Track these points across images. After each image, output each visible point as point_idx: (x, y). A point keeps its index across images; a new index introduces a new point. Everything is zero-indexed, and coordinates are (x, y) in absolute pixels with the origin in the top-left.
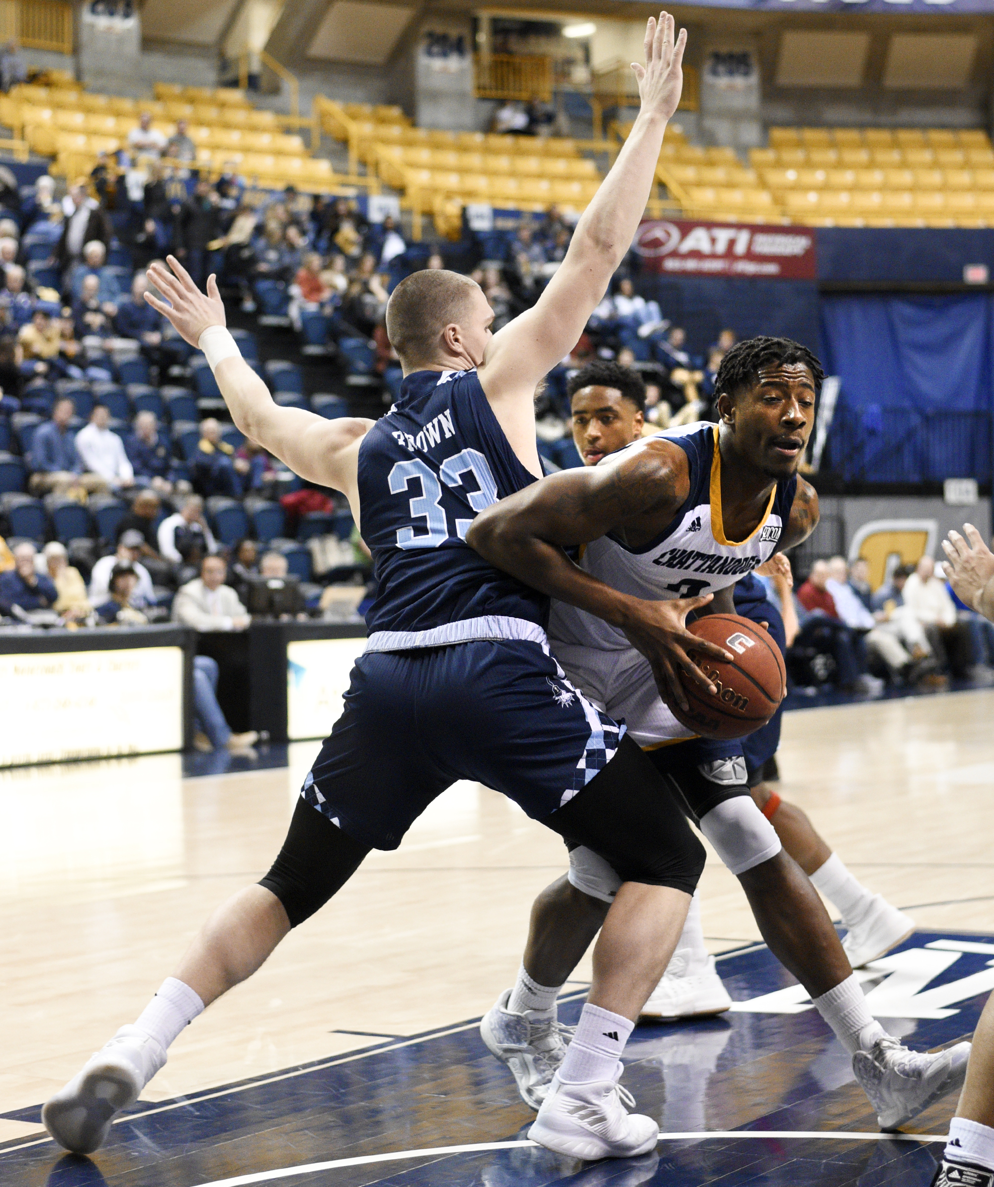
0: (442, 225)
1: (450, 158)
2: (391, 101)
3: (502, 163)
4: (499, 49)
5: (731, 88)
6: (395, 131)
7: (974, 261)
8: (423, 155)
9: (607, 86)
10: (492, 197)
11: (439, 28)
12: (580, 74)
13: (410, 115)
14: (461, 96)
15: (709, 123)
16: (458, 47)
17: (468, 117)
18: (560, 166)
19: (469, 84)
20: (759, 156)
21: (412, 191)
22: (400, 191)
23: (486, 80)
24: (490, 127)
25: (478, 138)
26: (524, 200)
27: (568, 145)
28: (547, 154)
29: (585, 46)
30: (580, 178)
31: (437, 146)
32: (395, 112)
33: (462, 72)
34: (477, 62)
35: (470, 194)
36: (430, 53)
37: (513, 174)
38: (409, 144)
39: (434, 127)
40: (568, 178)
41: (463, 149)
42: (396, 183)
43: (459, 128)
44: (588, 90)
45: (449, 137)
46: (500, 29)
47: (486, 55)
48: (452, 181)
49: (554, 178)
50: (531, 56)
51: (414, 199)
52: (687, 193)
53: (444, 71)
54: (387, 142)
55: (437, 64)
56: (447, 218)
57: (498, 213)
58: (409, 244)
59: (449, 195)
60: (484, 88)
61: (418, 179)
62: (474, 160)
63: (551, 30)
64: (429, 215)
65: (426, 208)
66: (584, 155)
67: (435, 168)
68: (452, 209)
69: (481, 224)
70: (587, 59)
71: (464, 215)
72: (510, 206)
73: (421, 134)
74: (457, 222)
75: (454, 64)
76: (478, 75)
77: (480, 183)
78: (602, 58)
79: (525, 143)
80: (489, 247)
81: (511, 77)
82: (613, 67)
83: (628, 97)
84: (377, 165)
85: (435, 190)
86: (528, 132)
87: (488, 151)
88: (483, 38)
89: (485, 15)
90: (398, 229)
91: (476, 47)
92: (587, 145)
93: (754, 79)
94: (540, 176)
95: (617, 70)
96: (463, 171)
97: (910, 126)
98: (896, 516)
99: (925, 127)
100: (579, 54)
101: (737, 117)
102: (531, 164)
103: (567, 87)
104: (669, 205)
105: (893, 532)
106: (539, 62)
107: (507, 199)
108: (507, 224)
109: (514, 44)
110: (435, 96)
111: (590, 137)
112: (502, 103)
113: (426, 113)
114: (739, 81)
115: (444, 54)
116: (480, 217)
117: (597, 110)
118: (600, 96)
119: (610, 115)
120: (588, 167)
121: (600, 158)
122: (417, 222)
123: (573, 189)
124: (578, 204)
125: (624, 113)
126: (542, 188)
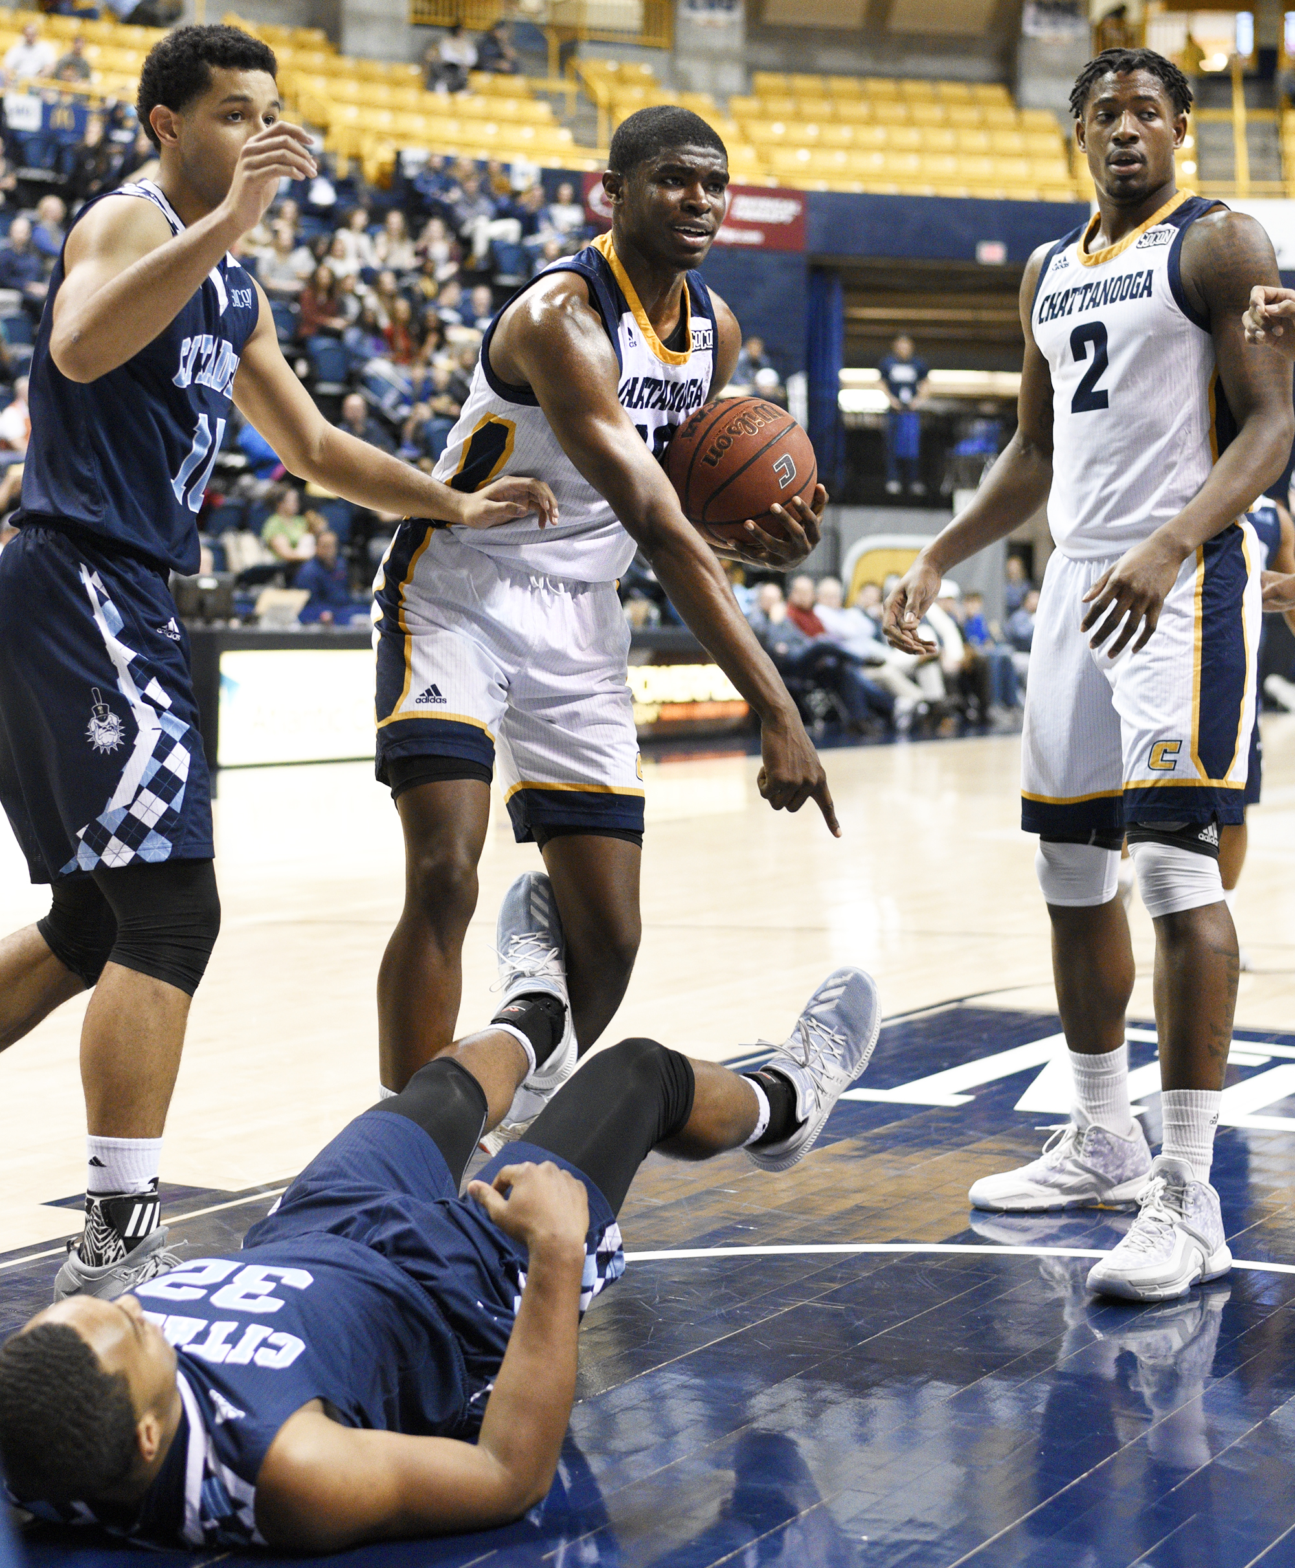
0: (368, 171)
1: (381, 93)
2: (312, 24)
5: (711, 24)
6: (318, 59)
7: (990, 238)
8: (350, 88)
9: (566, 16)
10: (430, 141)
13: (334, 39)
14: (394, 20)
15: (683, 64)
17: (400, 46)
18: (509, 107)
19: (403, 7)
20: (741, 105)
21: (335, 130)
22: (324, 129)
26: (467, 145)
27: (518, 83)
28: (496, 93)
30: (533, 123)
31: (365, 79)
32: (317, 36)
35: (404, 136)
37: (453, 115)
38: (333, 74)
39: (361, 56)
40: (519, 122)
41: (396, 83)
42: (318, 120)
43: (392, 58)
44: (543, 19)
45: (380, 68)
48: (383, 120)
49: (501, 121)
51: (339, 140)
54: (307, 71)
56: (378, 164)
59: (381, 137)
60: (422, 13)
61: (343, 117)
62: (409, 96)
64: (357, 159)
65: (354, 151)
66: (537, 96)
67: (364, 104)
68: (384, 153)
69: (413, 170)
71: (398, 162)
73: (347, 63)
74: (389, 168)
77: (415, 124)
83: (589, 29)
84: (296, 97)
85: (363, 130)
92: (541, 84)
93: (738, 14)
94: (487, 118)
96: (396, 109)
97: (917, 77)
98: (897, 530)
99: (934, 79)
101: (715, 58)
102: (475, 104)
103: (517, 15)
105: (894, 550)
107: (447, 143)
110: (365, 19)
111: (544, 75)
113: (353, 38)
114: (721, 16)
116: (414, 163)
117: (554, 44)
118: (559, 29)
119: (568, 51)
120: (542, 110)
121: (554, 99)
122: (342, 168)
123: (526, 134)
124: (530, 153)
125: (585, 49)
126: (488, 132)
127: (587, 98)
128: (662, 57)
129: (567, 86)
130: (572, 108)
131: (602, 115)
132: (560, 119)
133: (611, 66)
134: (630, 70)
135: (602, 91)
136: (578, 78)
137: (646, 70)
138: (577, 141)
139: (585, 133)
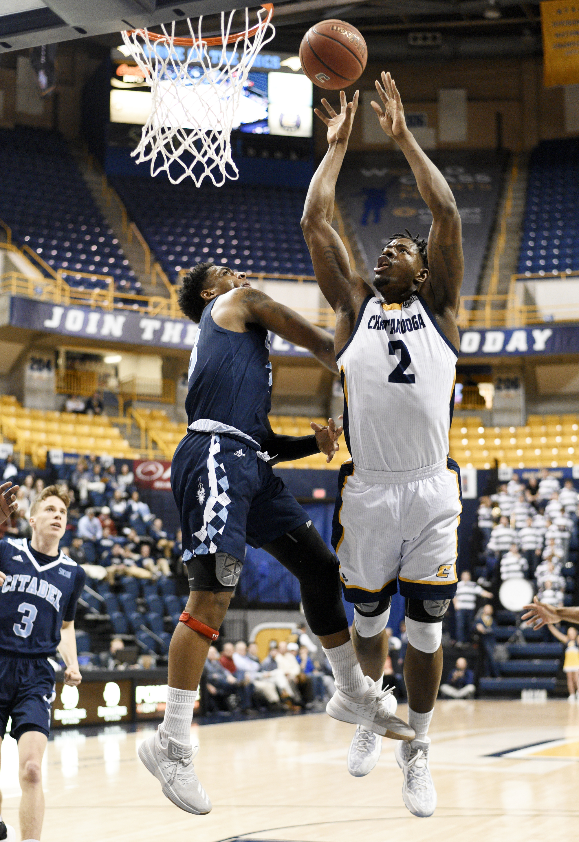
0: (36, 461)
1: (41, 425)
2: (10, 393)
3: (70, 428)
4: (70, 367)
6: (12, 409)
7: (318, 487)
8: (27, 423)
9: (127, 389)
10: (63, 446)
11: (37, 355)
12: (112, 383)
13: (20, 401)
14: (48, 392)
15: (180, 410)
16: (48, 366)
17: (52, 403)
18: (100, 431)
19: (53, 386)
21: (20, 442)
22: (14, 442)
23: (62, 384)
24: (63, 409)
25: (57, 415)
26: (80, 448)
27: (104, 419)
28: (93, 424)
29: (116, 368)
30: (111, 438)
31: (34, 418)
32: (13, 399)
33: (49, 380)
34: (57, 374)
35: (52, 444)
36: (32, 368)
37: (75, 434)
38: (19, 416)
39: (33, 408)
40: (104, 437)
41: (48, 420)
42: (12, 437)
43: (47, 409)
44: (116, 390)
45: (41, 414)
46: (71, 357)
47: (62, 371)
48: (42, 437)
49: (97, 437)
50: (87, 372)
51: (21, 446)
52: (168, 447)
53: (40, 378)
54: (8, 415)
55: (36, 374)
56: (38, 457)
57: (66, 455)
58: (19, 470)
59: (40, 445)
60: (61, 388)
61: (23, 436)
62: (54, 426)
63: (97, 359)
64: (29, 455)
65: (28, 451)
66: (113, 425)
67: (32, 430)
68: (42, 452)
69: (57, 460)
70: (117, 374)
71: (48, 455)
72: (73, 451)
73: (26, 411)
74: (44, 459)
75: (45, 374)
76: (58, 381)
77: (57, 439)
78: (124, 374)
79: (82, 417)
80: (61, 473)
81: (75, 384)
82: (130, 379)
83: (138, 395)
85: (32, 442)
86: (84, 412)
87: (61, 421)
88: (61, 361)
89: (63, 350)
90: (14, 462)
91: (57, 366)
92: (116, 420)
94: (89, 436)
95: (132, 381)
96: (48, 432)
97: (286, 415)
98: (275, 621)
99: (294, 416)
100: (112, 372)
102: (85, 429)
103: (105, 389)
104: (158, 453)
105: (273, 629)
106: (91, 375)
107: (72, 447)
108: (70, 461)
109: (78, 365)
110: (34, 392)
111: (117, 416)
112: (70, 396)
113: (29, 400)
115: (40, 369)
116: (57, 456)
117: (121, 401)
118: (123, 395)
119: (128, 405)
120: (115, 432)
121: (122, 427)
122: (22, 459)
123: (108, 443)
124: (109, 451)
125: (135, 404)
126: (90, 442)
127: (136, 426)
128: (171, 408)
129: (128, 421)
130: (129, 431)
131: (143, 434)
132: (123, 436)
133: (147, 412)
134: (156, 413)
135: (143, 423)
136: (132, 417)
137: (163, 413)
138: (131, 446)
139: (135, 442)
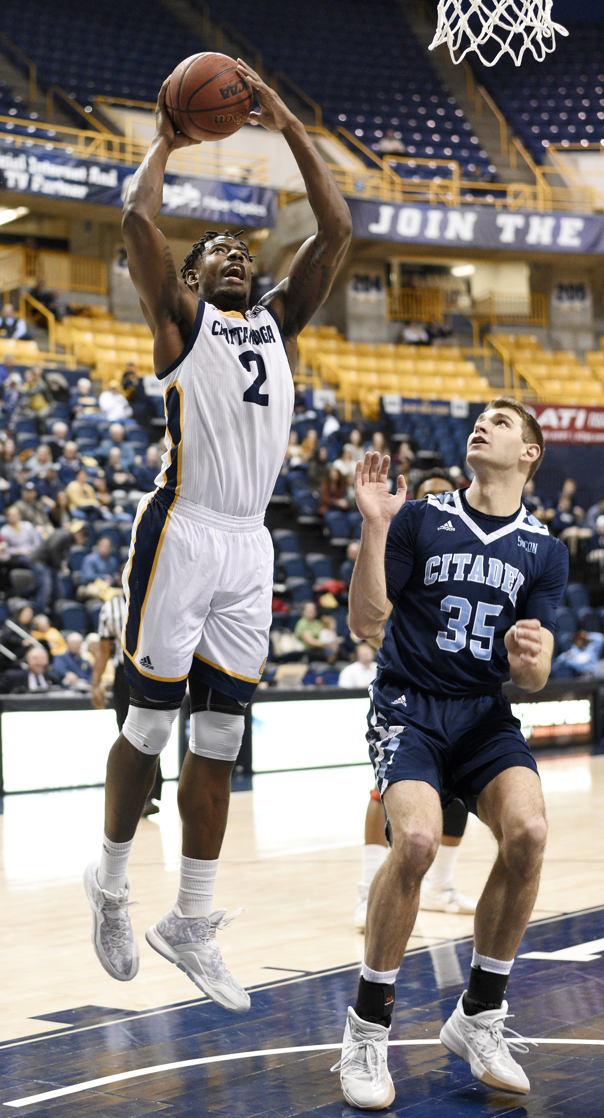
0: (366, 410)
1: (371, 362)
2: (329, 323)
3: (409, 365)
4: (407, 284)
5: (572, 309)
6: (332, 344)
8: (352, 361)
9: (483, 310)
10: (401, 390)
11: (363, 271)
12: (464, 301)
13: (343, 332)
14: (379, 319)
15: (557, 334)
16: (377, 284)
17: (384, 333)
18: (449, 367)
19: (385, 310)
20: (593, 357)
21: (345, 387)
22: (336, 386)
23: (397, 307)
24: (400, 340)
25: (391, 348)
26: (424, 391)
27: (455, 352)
28: (440, 358)
29: (468, 283)
30: (464, 375)
31: (361, 354)
32: (332, 331)
33: (379, 303)
34: (391, 294)
35: (385, 388)
36: (356, 288)
37: (416, 373)
38: (341, 353)
39: (360, 341)
40: (455, 375)
41: (380, 356)
42: (333, 380)
43: (378, 341)
44: (469, 312)
45: (370, 348)
46: (407, 271)
47: (397, 290)
48: (373, 379)
49: (445, 375)
50: (429, 289)
51: (346, 392)
52: (541, 385)
53: (367, 301)
54: (327, 352)
55: (362, 296)
56: (370, 405)
57: (405, 401)
58: (342, 423)
59: (371, 389)
60: (396, 313)
61: (348, 378)
62: (389, 364)
63: (443, 271)
64: (356, 403)
65: (355, 398)
66: (467, 358)
67: (359, 370)
68: (373, 398)
69: (394, 408)
70: (469, 291)
71: (381, 402)
72: (414, 395)
73: (350, 346)
74: (376, 408)
75: (374, 296)
76: (392, 304)
77: (393, 380)
78: (480, 290)
80: (399, 424)
81: (414, 305)
82: (488, 296)
83: (498, 317)
84: (319, 368)
85: (360, 385)
87: (397, 356)
88: (395, 277)
89: (396, 262)
90: (335, 413)
91: (389, 284)
92: (470, 352)
93: (589, 302)
94: (435, 374)
95: (490, 298)
96: (381, 371)
100: (463, 287)
101: (576, 329)
102: (429, 366)
103: (455, 311)
106: (435, 293)
107: (412, 390)
108: (411, 408)
109: (417, 281)
110: (360, 319)
111: (472, 346)
112: (408, 323)
113: (354, 331)
114: (578, 304)
115: (367, 289)
116: (393, 404)
117: (476, 326)
118: (478, 317)
119: (485, 330)
120: (469, 367)
121: (478, 361)
122: (348, 408)
123: (460, 383)
124: (462, 393)
125: (495, 328)
126: (437, 383)
127: (497, 358)
128: (543, 332)
129: (486, 352)
130: (488, 365)
131: (506, 369)
132: (480, 372)
133: (511, 339)
134: (523, 339)
135: (506, 354)
136: (491, 346)
137: (533, 339)
138: (492, 385)
139: (496, 379)
